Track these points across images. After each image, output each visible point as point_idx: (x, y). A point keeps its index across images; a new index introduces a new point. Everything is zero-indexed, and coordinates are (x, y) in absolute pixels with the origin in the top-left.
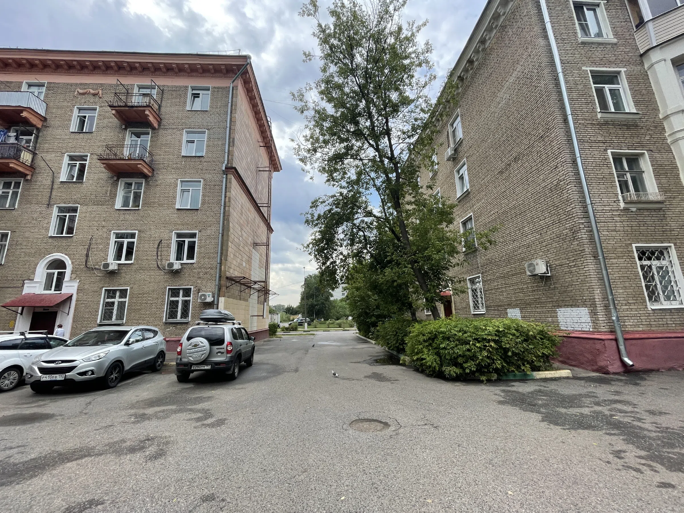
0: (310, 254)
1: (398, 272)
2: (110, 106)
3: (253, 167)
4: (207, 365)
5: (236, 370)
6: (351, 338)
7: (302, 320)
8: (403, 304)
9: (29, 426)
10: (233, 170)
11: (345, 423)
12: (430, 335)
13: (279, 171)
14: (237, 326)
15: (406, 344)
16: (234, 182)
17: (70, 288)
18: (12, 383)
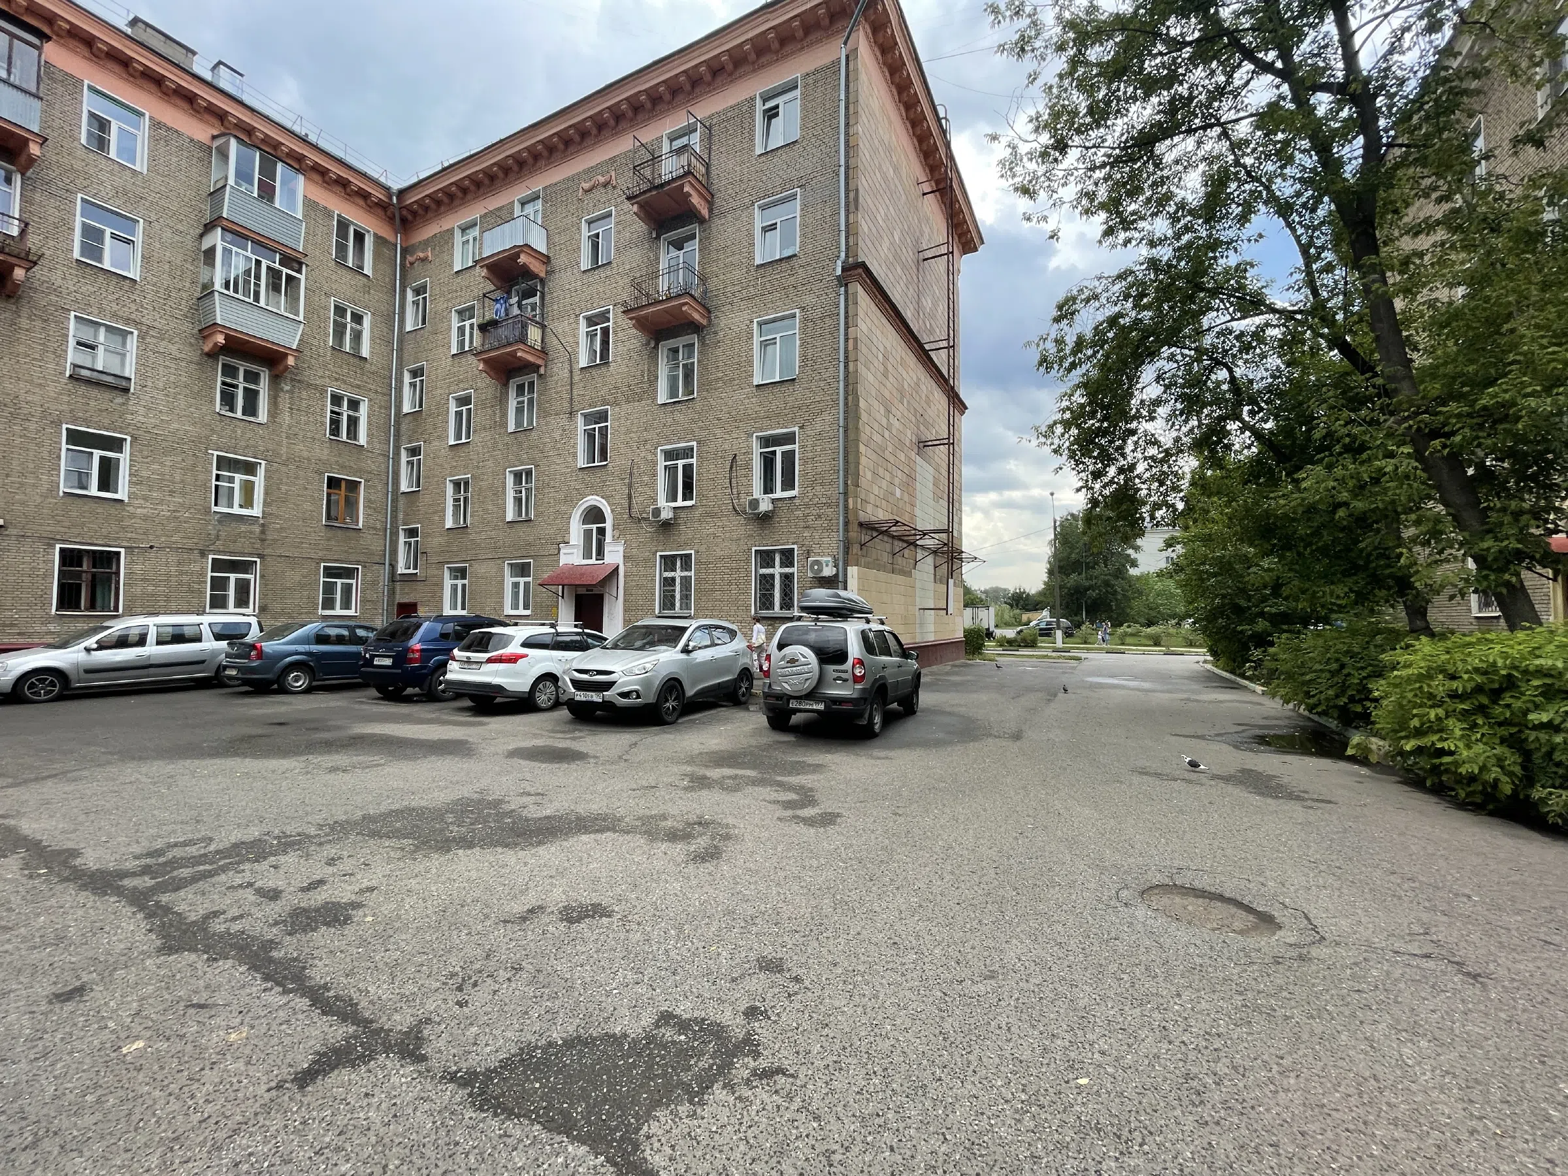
0: (1055, 451)
1: (1356, 476)
2: (629, 198)
3: (909, 256)
4: (818, 701)
5: (877, 719)
6: (1187, 674)
7: (1048, 623)
8: (1376, 581)
9: (557, 766)
10: (860, 270)
11: (1127, 887)
12: (1479, 679)
13: (975, 249)
14: (875, 626)
15: (1376, 700)
16: (864, 301)
17: (614, 554)
18: (549, 699)
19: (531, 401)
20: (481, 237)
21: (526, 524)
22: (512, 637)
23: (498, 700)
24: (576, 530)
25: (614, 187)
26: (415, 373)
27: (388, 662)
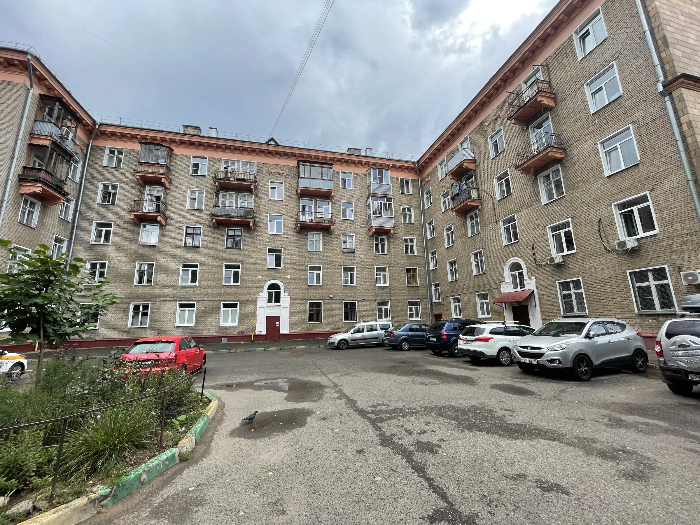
2: (509, 119)
10: (682, 80)
16: (691, 96)
17: (530, 285)
18: (507, 360)
19: (477, 222)
20: (447, 164)
21: (482, 276)
22: (485, 329)
23: (482, 359)
24: (507, 275)
25: (501, 118)
26: (430, 224)
27: (435, 339)
